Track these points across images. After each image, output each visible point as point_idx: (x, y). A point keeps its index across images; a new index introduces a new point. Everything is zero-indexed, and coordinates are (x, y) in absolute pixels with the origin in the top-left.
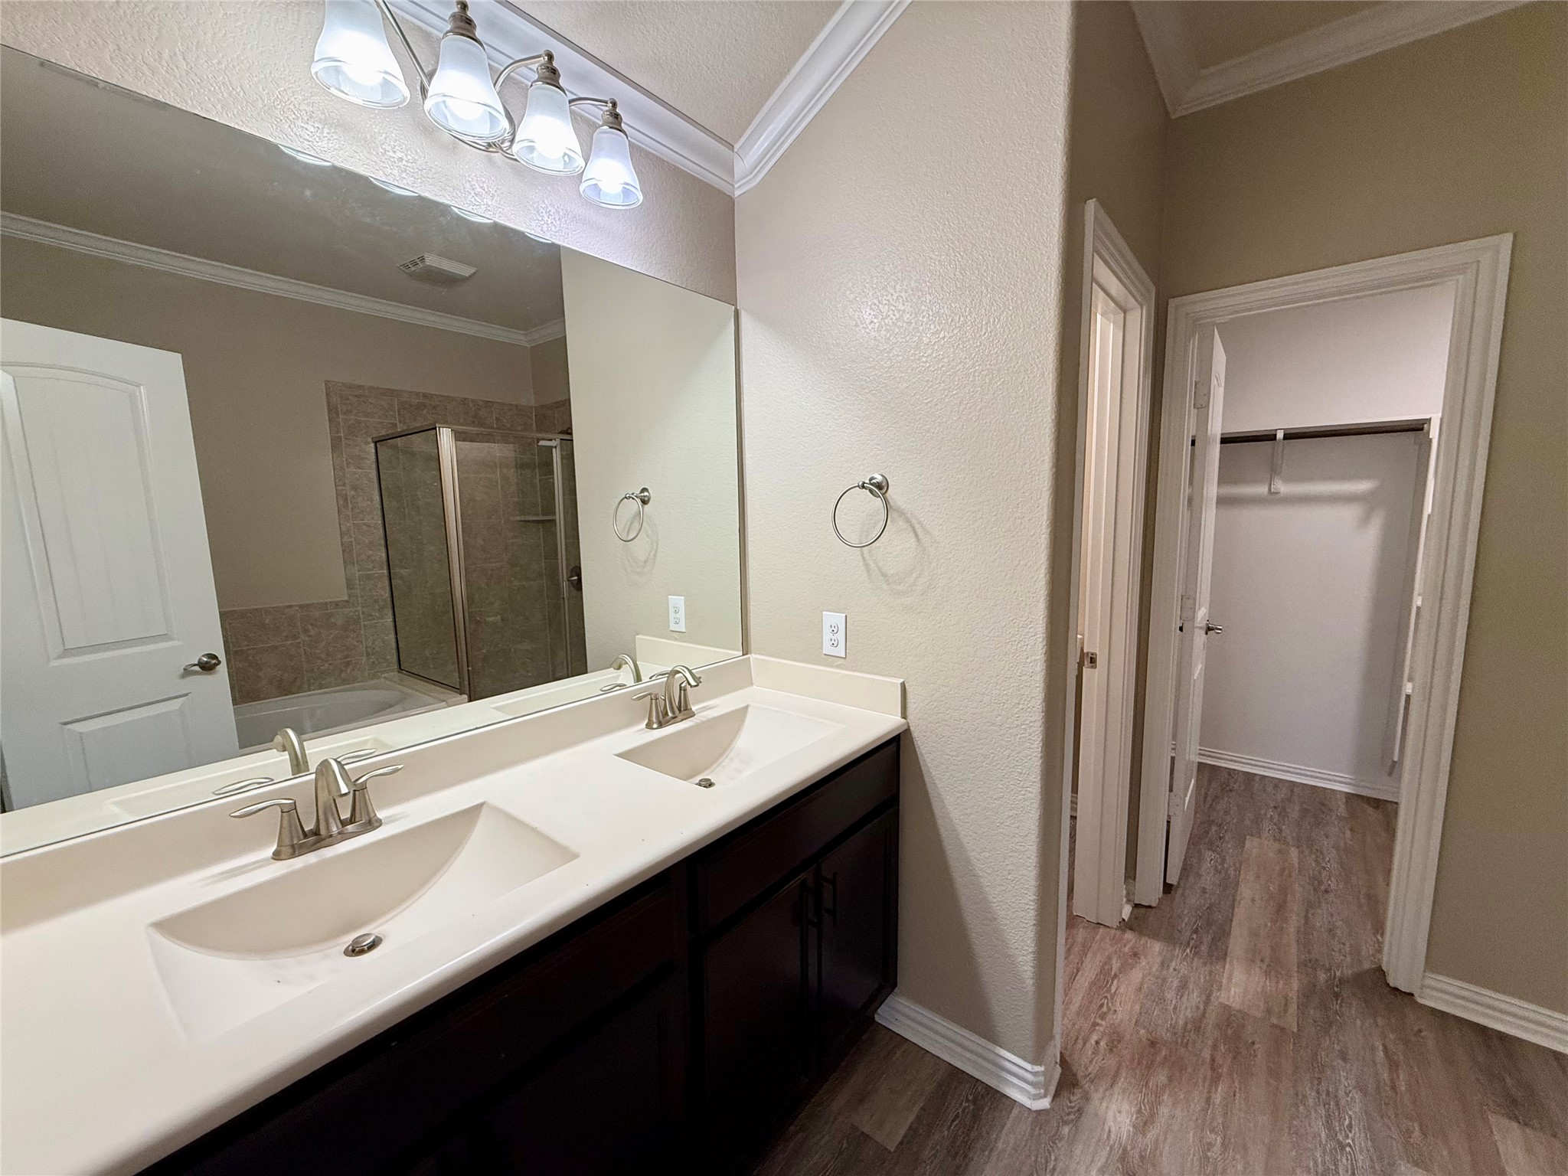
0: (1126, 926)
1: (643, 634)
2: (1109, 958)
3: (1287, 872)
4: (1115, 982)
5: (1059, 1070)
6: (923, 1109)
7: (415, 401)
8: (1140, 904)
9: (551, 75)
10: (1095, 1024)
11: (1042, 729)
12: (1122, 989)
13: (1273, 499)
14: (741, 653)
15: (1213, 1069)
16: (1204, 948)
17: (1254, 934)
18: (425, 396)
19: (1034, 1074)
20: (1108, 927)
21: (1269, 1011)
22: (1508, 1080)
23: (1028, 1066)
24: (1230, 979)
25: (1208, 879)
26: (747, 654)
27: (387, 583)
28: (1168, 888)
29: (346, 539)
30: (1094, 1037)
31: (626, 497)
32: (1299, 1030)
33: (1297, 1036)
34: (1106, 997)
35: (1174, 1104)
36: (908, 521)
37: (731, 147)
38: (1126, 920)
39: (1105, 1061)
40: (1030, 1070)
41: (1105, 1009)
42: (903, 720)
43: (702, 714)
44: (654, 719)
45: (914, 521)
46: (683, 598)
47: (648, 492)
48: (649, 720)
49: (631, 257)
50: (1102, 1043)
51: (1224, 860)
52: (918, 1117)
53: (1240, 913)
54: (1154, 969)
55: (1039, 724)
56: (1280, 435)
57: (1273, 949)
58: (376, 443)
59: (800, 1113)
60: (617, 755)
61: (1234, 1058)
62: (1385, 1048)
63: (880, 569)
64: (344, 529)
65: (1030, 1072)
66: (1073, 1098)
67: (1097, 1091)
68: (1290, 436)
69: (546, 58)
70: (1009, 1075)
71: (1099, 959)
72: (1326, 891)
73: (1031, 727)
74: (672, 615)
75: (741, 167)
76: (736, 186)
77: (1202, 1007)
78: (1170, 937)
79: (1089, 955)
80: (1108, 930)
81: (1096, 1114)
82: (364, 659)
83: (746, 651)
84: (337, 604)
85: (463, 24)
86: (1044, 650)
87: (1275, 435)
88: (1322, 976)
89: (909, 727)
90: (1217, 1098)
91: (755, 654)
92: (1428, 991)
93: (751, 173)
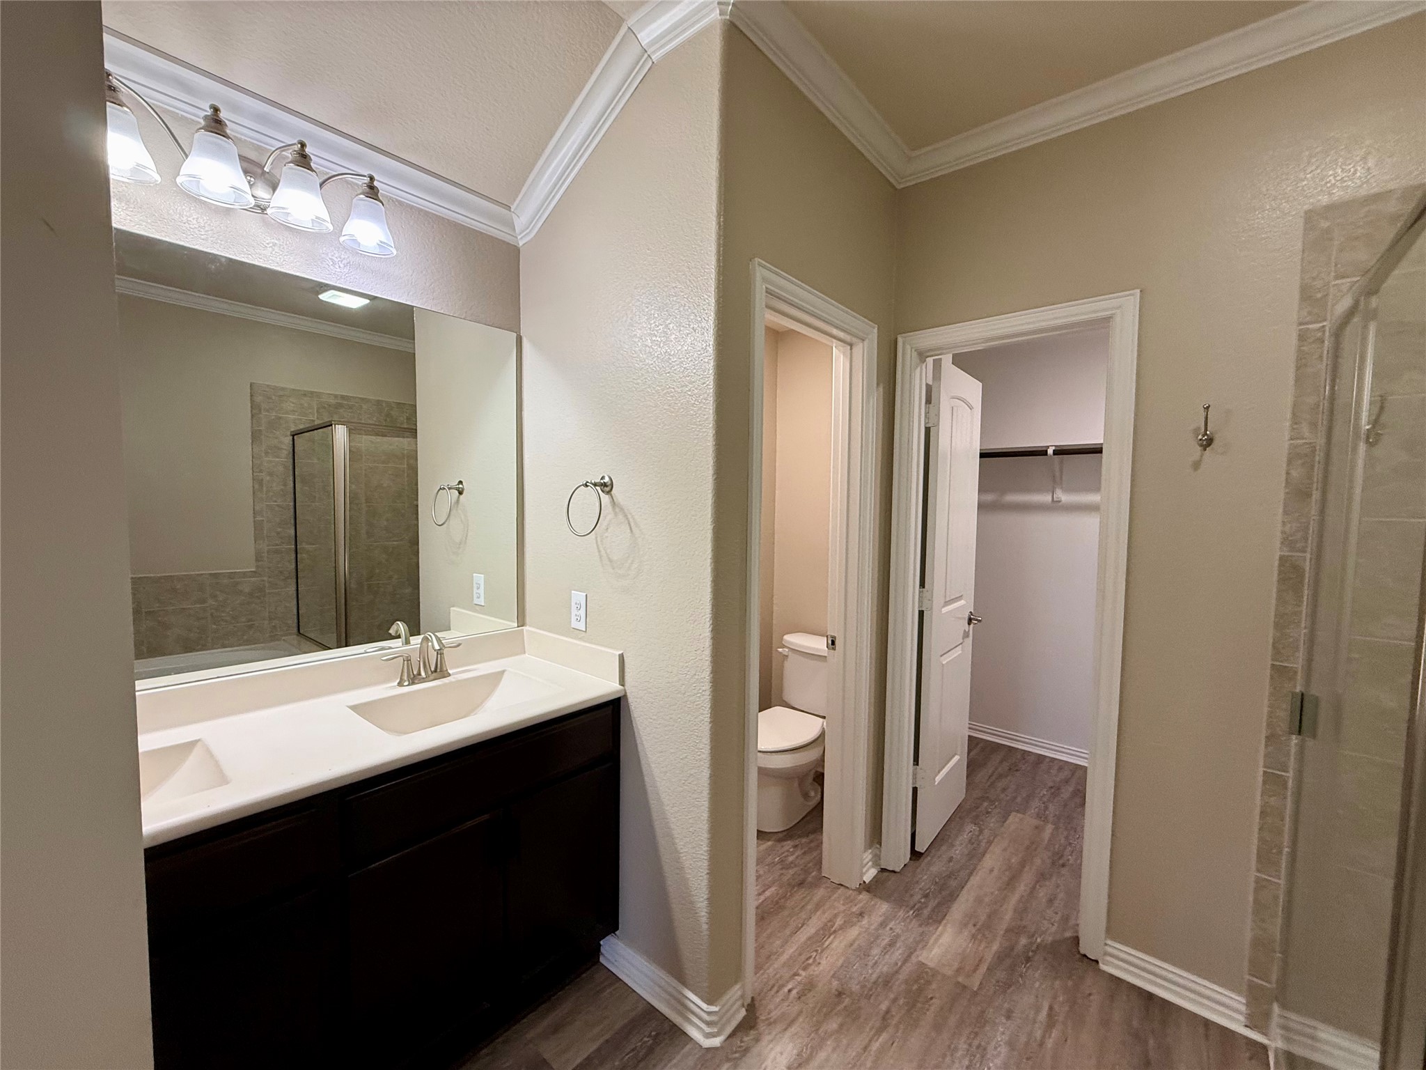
0: (866, 888)
1: (459, 607)
2: (836, 916)
3: (1034, 846)
4: (832, 937)
5: (743, 1012)
6: (607, 1041)
7: (333, 401)
8: (885, 869)
9: (303, 159)
10: (796, 974)
11: (710, 697)
12: (834, 945)
13: (1056, 507)
14: (516, 626)
15: (884, 1019)
16: (926, 912)
17: (979, 900)
18: (343, 397)
19: (709, 1013)
20: (847, 888)
21: (959, 971)
22: (1151, 1042)
23: (704, 1006)
24: (937, 940)
25: (959, 849)
26: (522, 626)
27: (293, 556)
28: (915, 855)
29: (259, 518)
30: (790, 986)
31: (441, 489)
32: (978, 989)
33: (975, 994)
34: (816, 951)
35: (834, 1049)
36: (626, 516)
37: (509, 208)
38: (867, 882)
39: (790, 1008)
40: (705, 1010)
41: (811, 961)
42: (622, 687)
43: (455, 676)
44: (405, 678)
45: (629, 516)
46: (483, 576)
47: (462, 484)
48: (401, 679)
49: (406, 294)
50: (794, 992)
51: (981, 831)
52: (599, 1050)
53: (975, 880)
54: (873, 927)
55: (708, 693)
56: (1050, 451)
57: (989, 916)
58: (293, 436)
59: (497, 1038)
60: (348, 707)
61: (908, 1011)
62: (1051, 1008)
63: (607, 555)
64: (257, 508)
65: (705, 1011)
66: (746, 1039)
67: (770, 1034)
68: (1060, 452)
69: (299, 146)
70: (693, 1016)
71: (827, 916)
72: (1063, 865)
73: (703, 695)
74: (475, 590)
75: (520, 221)
76: (519, 237)
77: (899, 964)
78: (899, 899)
79: (818, 913)
80: (847, 890)
81: (759, 1055)
82: (266, 622)
83: (521, 622)
84: (244, 574)
85: (213, 124)
86: (710, 629)
87: (1047, 451)
88: (1023, 941)
89: (626, 693)
90: (875, 1046)
91: (530, 626)
92: (1108, 958)
93: (527, 228)
